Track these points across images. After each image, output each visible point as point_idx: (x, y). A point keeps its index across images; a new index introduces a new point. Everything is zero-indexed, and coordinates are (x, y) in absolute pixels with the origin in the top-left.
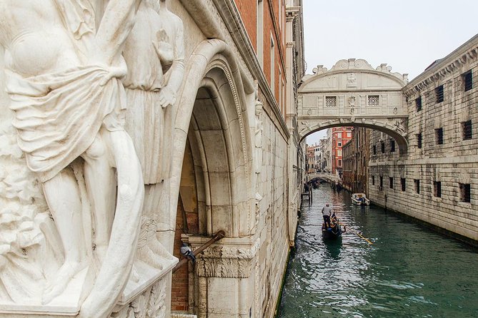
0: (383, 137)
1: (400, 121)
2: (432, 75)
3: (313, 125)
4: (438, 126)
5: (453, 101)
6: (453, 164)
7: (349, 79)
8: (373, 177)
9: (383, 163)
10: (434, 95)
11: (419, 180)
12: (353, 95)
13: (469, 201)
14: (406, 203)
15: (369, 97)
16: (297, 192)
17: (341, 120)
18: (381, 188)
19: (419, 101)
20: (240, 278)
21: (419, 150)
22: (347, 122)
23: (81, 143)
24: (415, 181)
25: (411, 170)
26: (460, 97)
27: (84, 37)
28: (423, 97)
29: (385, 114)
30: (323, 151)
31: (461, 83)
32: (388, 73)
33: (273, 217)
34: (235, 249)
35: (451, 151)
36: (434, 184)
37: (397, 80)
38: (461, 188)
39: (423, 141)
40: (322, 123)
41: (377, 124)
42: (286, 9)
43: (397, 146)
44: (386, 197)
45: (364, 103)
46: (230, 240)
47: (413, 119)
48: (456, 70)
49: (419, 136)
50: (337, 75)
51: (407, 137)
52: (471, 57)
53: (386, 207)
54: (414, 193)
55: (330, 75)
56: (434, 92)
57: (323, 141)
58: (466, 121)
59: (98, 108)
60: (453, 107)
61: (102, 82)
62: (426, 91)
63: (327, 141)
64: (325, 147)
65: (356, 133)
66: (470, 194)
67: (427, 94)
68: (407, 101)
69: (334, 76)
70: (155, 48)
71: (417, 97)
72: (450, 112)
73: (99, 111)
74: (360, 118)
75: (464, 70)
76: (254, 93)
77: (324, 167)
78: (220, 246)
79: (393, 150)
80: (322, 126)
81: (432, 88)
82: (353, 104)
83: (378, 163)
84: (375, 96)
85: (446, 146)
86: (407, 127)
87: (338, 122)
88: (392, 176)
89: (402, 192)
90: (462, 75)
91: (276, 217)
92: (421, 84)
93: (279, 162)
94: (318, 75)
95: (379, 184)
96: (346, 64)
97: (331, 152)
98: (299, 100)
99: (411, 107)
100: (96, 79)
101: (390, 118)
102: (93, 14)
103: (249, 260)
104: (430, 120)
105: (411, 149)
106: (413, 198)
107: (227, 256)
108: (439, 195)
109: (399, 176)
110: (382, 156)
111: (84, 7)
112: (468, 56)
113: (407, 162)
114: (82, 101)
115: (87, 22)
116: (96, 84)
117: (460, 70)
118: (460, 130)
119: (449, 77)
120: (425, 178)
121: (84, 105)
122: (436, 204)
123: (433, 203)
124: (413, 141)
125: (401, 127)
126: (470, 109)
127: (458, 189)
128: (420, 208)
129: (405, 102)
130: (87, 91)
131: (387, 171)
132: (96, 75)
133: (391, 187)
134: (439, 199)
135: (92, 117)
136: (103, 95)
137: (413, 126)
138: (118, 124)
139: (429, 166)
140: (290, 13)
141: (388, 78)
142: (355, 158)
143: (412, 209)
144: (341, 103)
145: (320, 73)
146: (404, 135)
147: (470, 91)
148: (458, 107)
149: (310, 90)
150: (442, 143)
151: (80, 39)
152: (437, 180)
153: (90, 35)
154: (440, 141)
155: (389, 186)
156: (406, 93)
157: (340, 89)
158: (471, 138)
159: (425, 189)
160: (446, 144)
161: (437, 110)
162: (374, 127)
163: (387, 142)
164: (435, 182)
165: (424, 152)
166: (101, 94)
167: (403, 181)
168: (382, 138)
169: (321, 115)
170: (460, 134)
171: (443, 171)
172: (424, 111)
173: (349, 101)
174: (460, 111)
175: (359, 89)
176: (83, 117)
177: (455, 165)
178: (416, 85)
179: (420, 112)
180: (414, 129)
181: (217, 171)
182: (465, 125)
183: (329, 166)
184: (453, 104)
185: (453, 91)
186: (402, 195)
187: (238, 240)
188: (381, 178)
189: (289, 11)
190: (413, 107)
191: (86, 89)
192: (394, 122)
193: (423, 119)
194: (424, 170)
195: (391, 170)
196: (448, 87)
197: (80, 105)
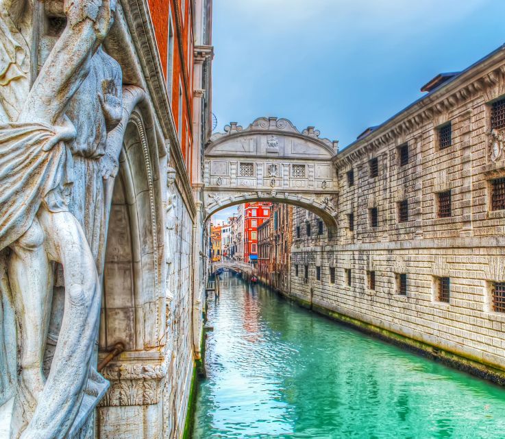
0: (308, 216)
1: (329, 197)
2: (366, 144)
3: (223, 198)
4: (371, 205)
5: (388, 176)
6: (388, 250)
7: (270, 142)
8: (297, 266)
9: (309, 249)
10: (367, 168)
11: (350, 270)
12: (275, 162)
13: (404, 294)
14: (335, 298)
15: (294, 166)
16: (202, 287)
17: (260, 193)
18: (306, 279)
19: (350, 175)
20: (145, 405)
21: (350, 234)
22: (266, 196)
23: (13, 227)
24: (346, 270)
25: (342, 257)
26: (395, 172)
27: (13, 84)
28: (355, 170)
29: (311, 188)
30: (233, 233)
31: (396, 156)
32: (316, 138)
33: (179, 321)
34: (139, 366)
35: (386, 234)
36: (368, 274)
37: (326, 148)
38: (396, 278)
39: (355, 223)
40: (235, 197)
41: (303, 200)
42: (194, 47)
43: (325, 228)
44: (312, 291)
45: (287, 173)
46: (133, 354)
47: (344, 196)
48: (392, 141)
49: (351, 217)
50: (255, 137)
51: (337, 217)
52: (406, 127)
53: (312, 304)
54: (345, 285)
55: (246, 135)
56: (367, 164)
57: (232, 219)
58: (402, 200)
59: (39, 182)
60: (388, 184)
61: (47, 146)
62: (359, 163)
63: (238, 220)
64: (236, 228)
65: (275, 210)
66: (405, 285)
67: (360, 167)
68: (337, 173)
69: (252, 137)
70: (101, 102)
71: (348, 169)
72: (385, 190)
73: (41, 185)
74: (283, 192)
75: (400, 141)
76: (166, 157)
77: (233, 253)
78: (119, 363)
79: (320, 232)
80: (234, 200)
81: (365, 160)
82: (274, 174)
83: (302, 248)
84: (301, 166)
85: (380, 229)
86: (337, 205)
87: (255, 197)
88: (318, 264)
89: (331, 285)
90: (398, 147)
91: (182, 321)
92: (353, 154)
93: (186, 247)
94: (230, 135)
95: (304, 275)
96: (266, 123)
97: (243, 234)
98: (206, 166)
99: (342, 182)
100: (38, 142)
101: (318, 194)
102: (28, 54)
103: (159, 380)
104: (363, 198)
105: (343, 232)
106: (343, 292)
107: (128, 376)
108: (373, 286)
109: (327, 264)
110: (308, 240)
111: (16, 43)
112: (404, 126)
113: (338, 248)
114: (15, 170)
115: (20, 63)
116: (37, 149)
117: (396, 142)
118: (396, 210)
119: (384, 149)
120: (357, 266)
121: (19, 175)
122: (369, 298)
123: (366, 297)
124: (344, 223)
125: (331, 204)
126: (406, 186)
127: (393, 280)
128: (351, 303)
129: (335, 175)
130: (23, 157)
131: (313, 259)
132: (37, 135)
133: (318, 278)
134: (373, 292)
135: (31, 192)
136: (46, 164)
137: (345, 204)
138: (63, 203)
139: (361, 251)
140: (200, 53)
141: (316, 144)
142: (274, 242)
143: (343, 305)
144: (259, 172)
145: (234, 131)
146: (333, 214)
147: (406, 166)
148: (394, 184)
149: (220, 153)
150: (376, 226)
151: (7, 85)
152: (371, 269)
153: (22, 80)
154: (374, 223)
155: (315, 278)
156: (337, 164)
157: (259, 154)
158: (407, 220)
159: (357, 281)
160: (381, 226)
161: (371, 186)
162: (299, 204)
163: (314, 223)
164: (368, 272)
165: (356, 236)
166: (43, 162)
167: (332, 270)
168: (307, 218)
169: (233, 186)
170: (396, 216)
171: (377, 258)
172: (356, 187)
173: (269, 170)
174: (395, 189)
175: (281, 155)
176: (17, 193)
177: (390, 251)
178: (348, 155)
179: (352, 188)
180: (345, 208)
181: (116, 260)
182: (401, 205)
183: (241, 252)
184: (388, 180)
185: (388, 165)
186: (331, 289)
187: (143, 354)
188: (307, 268)
189: (198, 50)
190: (344, 182)
191: (22, 154)
192: (322, 198)
193: (356, 195)
194: (357, 257)
195: (318, 257)
196: (383, 160)
197: (13, 175)
